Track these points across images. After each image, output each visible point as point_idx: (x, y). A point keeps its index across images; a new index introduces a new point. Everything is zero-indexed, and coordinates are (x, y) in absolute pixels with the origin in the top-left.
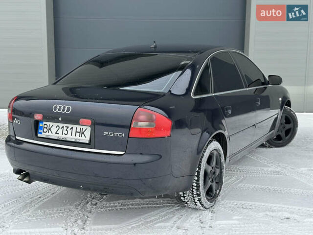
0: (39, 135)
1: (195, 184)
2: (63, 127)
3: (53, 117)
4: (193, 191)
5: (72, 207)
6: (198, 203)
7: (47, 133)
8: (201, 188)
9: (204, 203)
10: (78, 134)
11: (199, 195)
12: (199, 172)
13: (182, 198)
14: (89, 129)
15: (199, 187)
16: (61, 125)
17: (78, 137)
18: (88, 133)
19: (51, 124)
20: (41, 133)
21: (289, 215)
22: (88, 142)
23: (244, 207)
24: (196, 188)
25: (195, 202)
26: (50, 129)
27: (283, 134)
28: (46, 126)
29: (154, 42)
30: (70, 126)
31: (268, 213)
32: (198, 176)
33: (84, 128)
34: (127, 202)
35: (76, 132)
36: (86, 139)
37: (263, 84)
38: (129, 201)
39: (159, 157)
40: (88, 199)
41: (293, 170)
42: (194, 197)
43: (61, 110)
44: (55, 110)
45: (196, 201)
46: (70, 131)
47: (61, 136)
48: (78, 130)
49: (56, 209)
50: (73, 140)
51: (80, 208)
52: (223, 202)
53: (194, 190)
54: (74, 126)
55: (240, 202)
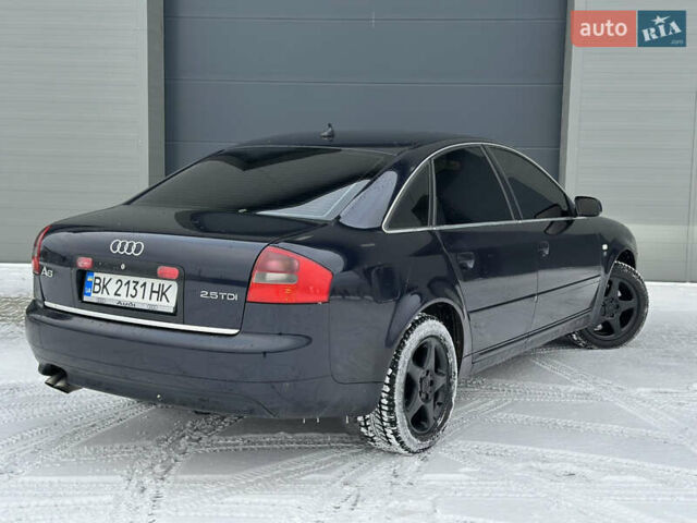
0: (86, 298)
1: (385, 401)
2: (128, 282)
3: (111, 264)
4: (381, 415)
5: (150, 442)
6: (393, 440)
7: (99, 295)
8: (398, 409)
9: (404, 439)
10: (155, 295)
11: (393, 423)
12: (392, 378)
13: (363, 430)
14: (175, 285)
15: (394, 406)
16: (125, 279)
17: (154, 301)
18: (173, 294)
19: (108, 276)
20: (89, 295)
21: (574, 469)
22: (172, 311)
23: (490, 452)
24: (386, 408)
25: (387, 438)
26: (104, 287)
27: (615, 321)
28: (98, 281)
29: (330, 126)
30: (142, 280)
31: (534, 465)
32: (391, 385)
33: (167, 284)
34: (260, 437)
35: (152, 292)
36: (168, 305)
37: (564, 214)
38: (265, 435)
39: (305, 341)
40: (185, 431)
41: (619, 392)
42: (384, 427)
43: (126, 249)
44: (115, 249)
45: (388, 435)
46: (140, 290)
47: (124, 299)
48: (156, 288)
49: (118, 446)
50: (145, 307)
51: (165, 445)
52: (451, 444)
53: (384, 413)
54: (149, 281)
55: (486, 444)
